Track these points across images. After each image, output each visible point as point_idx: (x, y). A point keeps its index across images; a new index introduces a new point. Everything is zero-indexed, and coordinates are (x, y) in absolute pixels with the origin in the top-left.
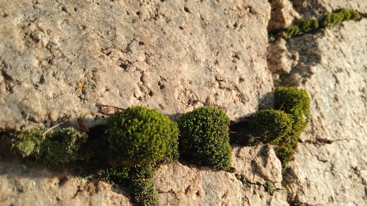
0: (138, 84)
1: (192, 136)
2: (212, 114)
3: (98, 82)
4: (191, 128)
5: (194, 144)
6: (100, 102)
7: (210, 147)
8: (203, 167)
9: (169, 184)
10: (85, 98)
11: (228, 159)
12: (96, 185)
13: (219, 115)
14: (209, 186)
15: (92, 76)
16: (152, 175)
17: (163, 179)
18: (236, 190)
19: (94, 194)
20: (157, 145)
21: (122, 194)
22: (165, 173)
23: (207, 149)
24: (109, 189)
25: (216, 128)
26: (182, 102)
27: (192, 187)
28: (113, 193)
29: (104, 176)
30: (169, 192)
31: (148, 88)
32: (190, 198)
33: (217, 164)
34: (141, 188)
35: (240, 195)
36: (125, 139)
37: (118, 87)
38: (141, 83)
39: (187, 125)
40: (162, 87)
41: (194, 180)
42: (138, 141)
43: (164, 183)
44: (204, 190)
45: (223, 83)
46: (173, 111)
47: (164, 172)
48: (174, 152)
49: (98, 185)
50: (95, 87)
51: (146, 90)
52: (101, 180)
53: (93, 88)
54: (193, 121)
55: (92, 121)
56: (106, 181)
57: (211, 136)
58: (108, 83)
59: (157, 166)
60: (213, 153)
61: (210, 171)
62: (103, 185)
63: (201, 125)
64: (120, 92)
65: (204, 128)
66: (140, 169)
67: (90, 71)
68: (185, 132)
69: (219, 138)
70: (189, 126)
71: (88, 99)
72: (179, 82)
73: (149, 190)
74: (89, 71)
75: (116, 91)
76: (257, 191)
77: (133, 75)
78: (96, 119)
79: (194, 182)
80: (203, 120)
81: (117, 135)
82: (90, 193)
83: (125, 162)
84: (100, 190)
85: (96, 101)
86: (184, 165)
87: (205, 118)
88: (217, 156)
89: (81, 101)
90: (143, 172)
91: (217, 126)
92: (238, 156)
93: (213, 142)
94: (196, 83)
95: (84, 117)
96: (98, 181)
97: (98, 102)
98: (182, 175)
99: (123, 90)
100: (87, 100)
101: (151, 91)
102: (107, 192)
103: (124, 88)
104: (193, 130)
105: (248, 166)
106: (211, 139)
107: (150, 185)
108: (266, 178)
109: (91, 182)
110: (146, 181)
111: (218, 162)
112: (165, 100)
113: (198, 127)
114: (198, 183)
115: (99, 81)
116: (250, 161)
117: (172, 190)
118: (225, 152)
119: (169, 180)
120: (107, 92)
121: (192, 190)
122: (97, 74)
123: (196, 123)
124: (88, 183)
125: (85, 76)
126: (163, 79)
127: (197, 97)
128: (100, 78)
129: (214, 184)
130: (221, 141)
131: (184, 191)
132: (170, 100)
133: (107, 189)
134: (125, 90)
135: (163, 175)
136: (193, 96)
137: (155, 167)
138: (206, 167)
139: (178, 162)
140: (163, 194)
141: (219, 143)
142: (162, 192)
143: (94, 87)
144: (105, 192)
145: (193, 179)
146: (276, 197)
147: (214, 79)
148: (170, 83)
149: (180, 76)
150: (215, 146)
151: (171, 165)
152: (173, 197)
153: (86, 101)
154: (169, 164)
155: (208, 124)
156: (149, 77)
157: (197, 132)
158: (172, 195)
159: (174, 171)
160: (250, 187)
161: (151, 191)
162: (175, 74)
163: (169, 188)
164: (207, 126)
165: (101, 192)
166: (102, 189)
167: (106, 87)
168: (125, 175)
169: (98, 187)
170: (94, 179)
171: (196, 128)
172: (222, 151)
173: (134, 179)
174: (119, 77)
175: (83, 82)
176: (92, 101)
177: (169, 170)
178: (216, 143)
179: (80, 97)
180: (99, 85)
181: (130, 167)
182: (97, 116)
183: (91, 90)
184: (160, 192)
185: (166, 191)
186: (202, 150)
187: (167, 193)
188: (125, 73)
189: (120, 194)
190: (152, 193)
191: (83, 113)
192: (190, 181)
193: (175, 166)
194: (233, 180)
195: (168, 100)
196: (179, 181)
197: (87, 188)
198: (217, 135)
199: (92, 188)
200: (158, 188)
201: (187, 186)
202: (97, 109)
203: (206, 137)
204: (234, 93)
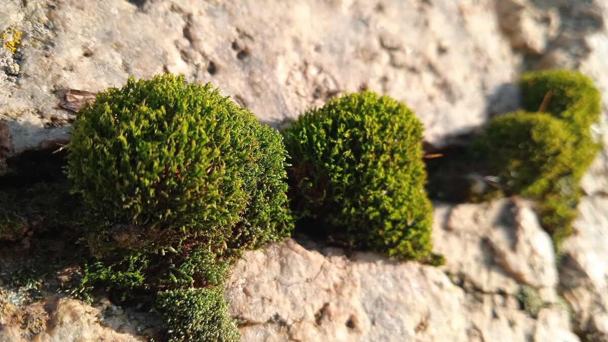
0: (176, 43)
1: (323, 167)
2: (377, 109)
3: (63, 33)
4: (319, 145)
5: (332, 190)
6: (65, 83)
7: (375, 198)
8: (360, 255)
9: (270, 301)
10: (22, 72)
11: (424, 229)
12: (50, 309)
13: (394, 113)
14: (379, 302)
15: (45, 19)
16: (218, 277)
17: (251, 289)
18: (450, 309)
19: (41, 334)
20: (214, 180)
21: (131, 333)
22: (257, 272)
23: (366, 204)
24: (89, 321)
25: (388, 145)
26: (297, 93)
27: (332, 307)
28: (100, 330)
29: (74, 282)
30: (270, 321)
31: (203, 55)
32: (330, 337)
33: (398, 243)
34: (185, 313)
35: (460, 322)
36: (109, 163)
37: (118, 47)
38: (186, 43)
39: (310, 139)
40: (243, 54)
41: (338, 289)
42: (150, 168)
43: (256, 299)
44: (367, 312)
45: (399, 56)
46: (273, 112)
47: (254, 268)
48: (276, 212)
49: (55, 309)
50: (53, 45)
51: (199, 60)
52: (66, 294)
53: (46, 48)
54: (325, 127)
55: (40, 132)
56: (82, 297)
57: (377, 168)
58: (89, 37)
59: (232, 252)
60: (385, 213)
61: (380, 262)
62: (70, 308)
63: (347, 135)
64: (123, 61)
65: (355, 145)
66: (179, 260)
67: (39, 7)
68: (306, 158)
69: (399, 172)
70: (315, 139)
71: (29, 74)
72: (288, 45)
73: (209, 319)
74: (36, 6)
75: (113, 57)
76: (500, 312)
77: (161, 20)
78: (50, 126)
79: (339, 294)
80: (351, 124)
81: (86, 154)
82: (31, 331)
83: (125, 237)
84: (62, 323)
85: (54, 80)
86: (309, 248)
87: (358, 119)
88: (395, 222)
89: (9, 80)
90: (188, 269)
91: (390, 141)
92: (447, 228)
93: (382, 184)
94: (332, 51)
95: (15, 120)
96: (57, 299)
97: (59, 83)
98: (306, 276)
99: (135, 56)
100: (26, 76)
101: (212, 64)
102: (81, 329)
103: (137, 52)
104: (327, 153)
105: (474, 250)
106: (377, 176)
107: (211, 303)
108: (518, 278)
109: (36, 300)
110: (196, 295)
111: (400, 238)
112: (252, 84)
113: (340, 141)
114: (350, 295)
115: (65, 31)
116: (477, 239)
117: (277, 316)
118: (417, 212)
119: (268, 288)
120: (87, 60)
121: (333, 314)
122: (60, 13)
123: (332, 132)
124: (27, 303)
125: (27, 18)
126: (244, 35)
127: (336, 82)
128: (68, 25)
129: (393, 297)
130: (405, 179)
131: (313, 319)
132: (263, 85)
133: (84, 320)
134: (138, 55)
135: (252, 277)
136: (325, 81)
137: (227, 255)
138: (369, 255)
139: (292, 242)
140: (254, 327)
141: (400, 187)
142: (249, 324)
143: (49, 46)
144: (75, 328)
145: (335, 286)
146: (545, 322)
147: (375, 43)
148: (264, 46)
149: (288, 32)
150: (390, 194)
151: (273, 251)
152: (282, 335)
153: (22, 81)
154: (267, 247)
155: (365, 135)
156: (207, 29)
157: (336, 157)
158: (279, 331)
159: (282, 265)
160: (481, 301)
161: (215, 321)
162: (277, 25)
163: (270, 311)
164: (365, 140)
165: (63, 329)
166: (67, 319)
167: (84, 47)
168: (135, 279)
169: (54, 314)
170: (45, 293)
171: (333, 145)
172: (409, 209)
173: (163, 290)
174: (124, 24)
175: (19, 33)
176: (40, 80)
177: (267, 263)
178: (391, 186)
179: (7, 70)
180: (63, 42)
181: (147, 254)
182: (54, 119)
183: (41, 51)
184: (244, 324)
185: (260, 320)
186: (356, 205)
187: (265, 325)
188: (141, 15)
189: (123, 332)
190: (219, 326)
191: (11, 111)
192: (328, 291)
193: (285, 252)
194: (440, 285)
195: (258, 84)
196: (297, 293)
197: (20, 318)
198: (391, 163)
199: (35, 317)
200: (236, 313)
201: (318, 305)
202: (54, 101)
203: (365, 169)
204: (428, 78)
